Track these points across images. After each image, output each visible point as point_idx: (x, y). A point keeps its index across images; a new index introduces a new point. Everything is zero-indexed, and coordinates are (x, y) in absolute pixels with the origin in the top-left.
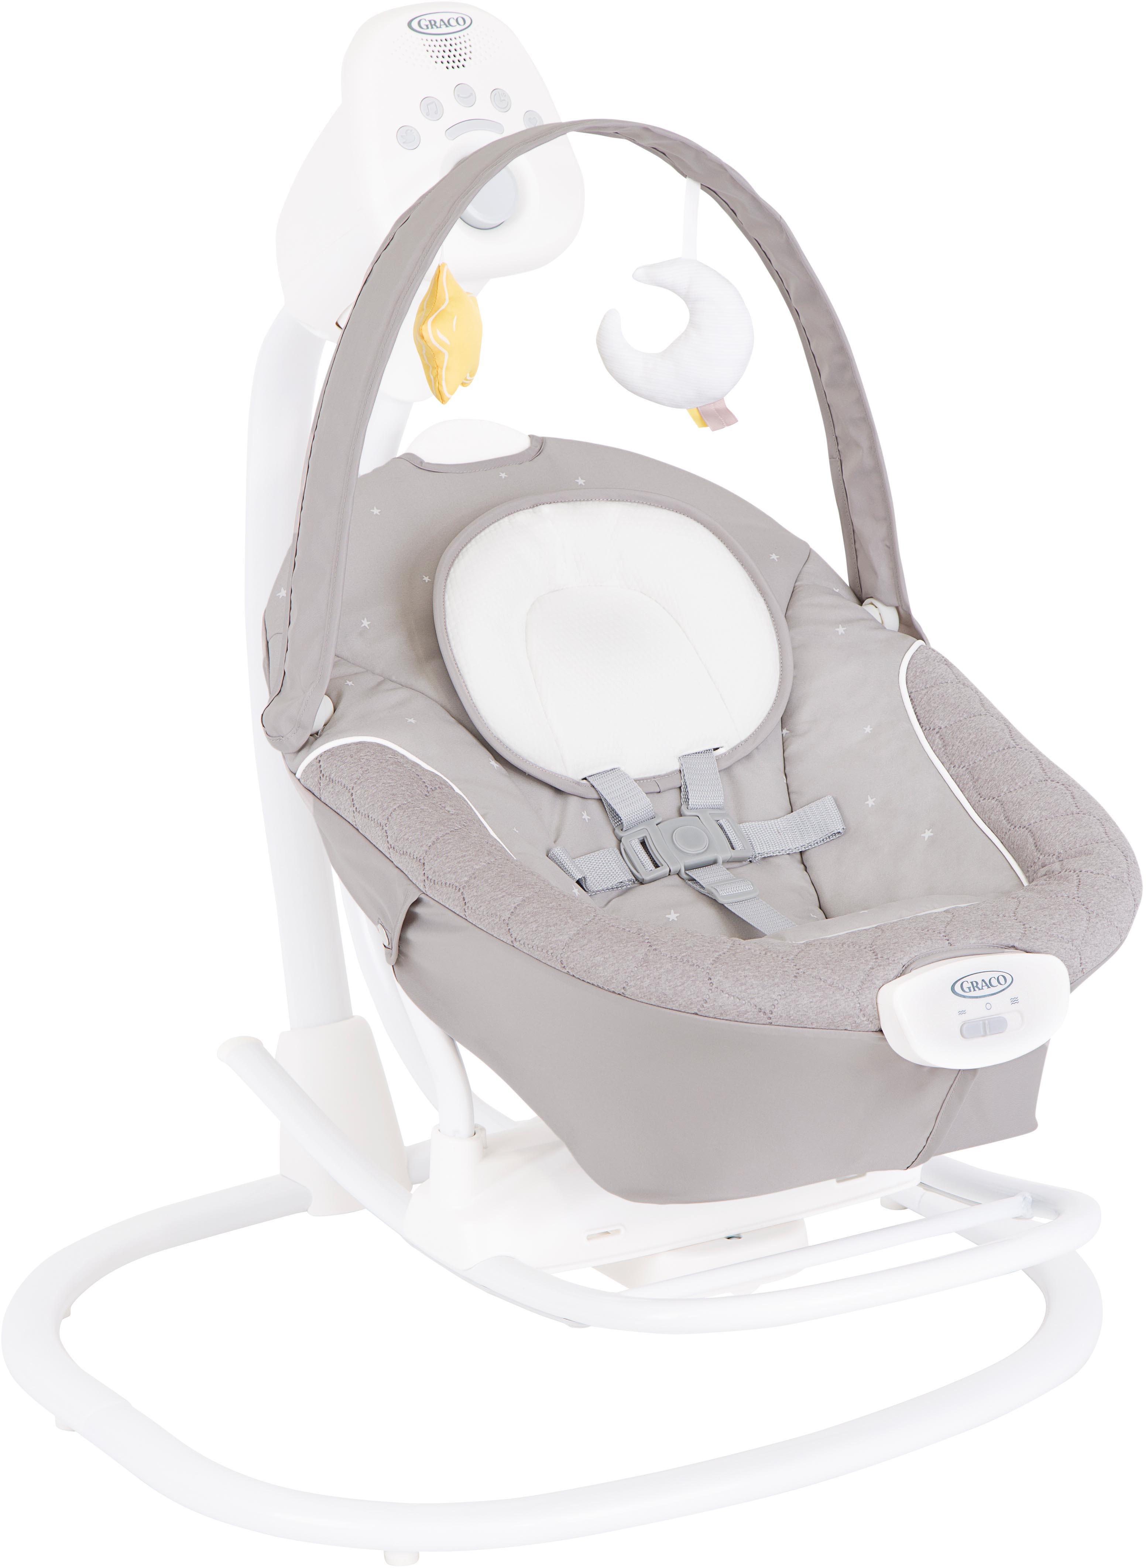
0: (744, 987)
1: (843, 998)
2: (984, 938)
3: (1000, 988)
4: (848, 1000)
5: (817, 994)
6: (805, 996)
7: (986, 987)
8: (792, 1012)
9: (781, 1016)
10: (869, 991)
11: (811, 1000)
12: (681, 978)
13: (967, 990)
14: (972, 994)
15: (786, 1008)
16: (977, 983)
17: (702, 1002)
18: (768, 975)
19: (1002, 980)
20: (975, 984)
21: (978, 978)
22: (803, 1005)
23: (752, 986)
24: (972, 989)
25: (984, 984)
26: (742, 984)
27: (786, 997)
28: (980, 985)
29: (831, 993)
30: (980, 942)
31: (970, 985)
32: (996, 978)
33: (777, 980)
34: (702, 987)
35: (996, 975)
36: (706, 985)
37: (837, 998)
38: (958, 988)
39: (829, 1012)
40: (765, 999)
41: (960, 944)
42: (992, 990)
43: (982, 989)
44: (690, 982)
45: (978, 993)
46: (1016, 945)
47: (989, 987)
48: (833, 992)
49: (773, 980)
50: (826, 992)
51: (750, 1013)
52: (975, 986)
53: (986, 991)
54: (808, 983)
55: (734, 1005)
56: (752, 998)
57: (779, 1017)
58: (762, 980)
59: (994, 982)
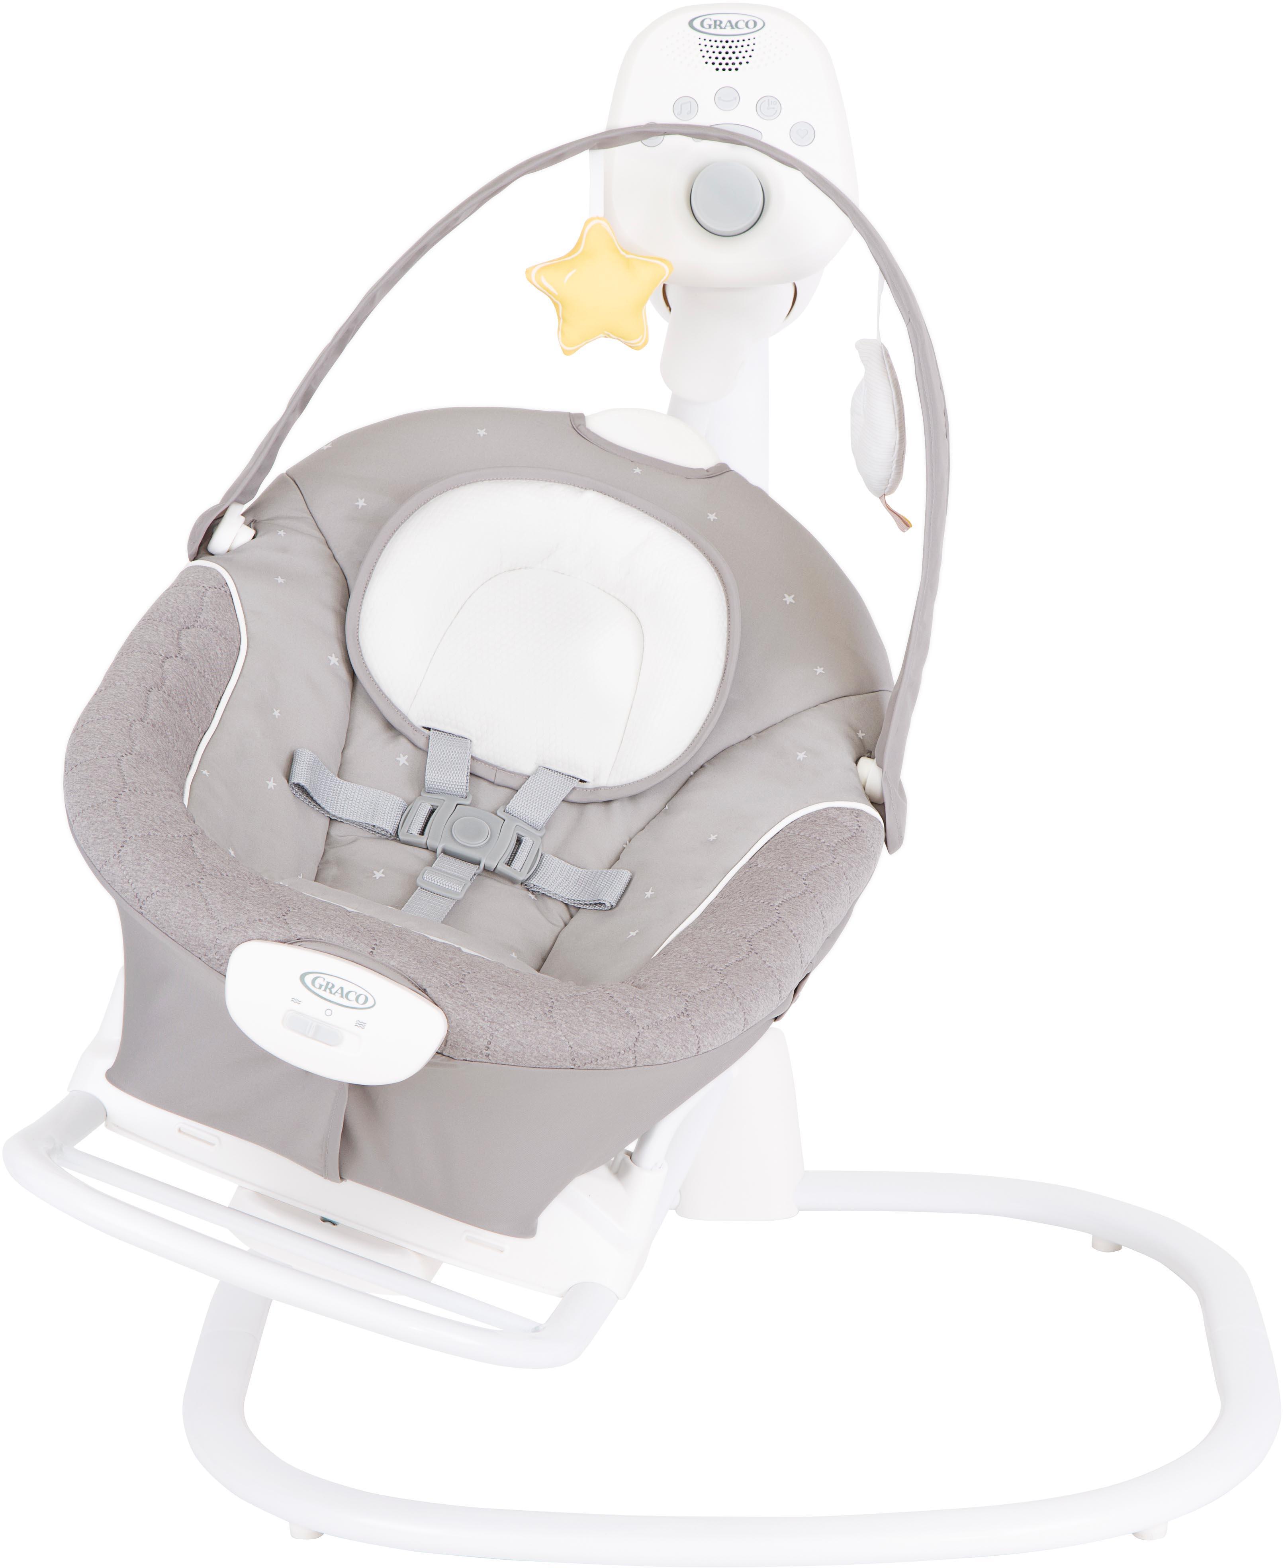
0: (138, 868)
1: (208, 926)
2: (405, 967)
3: (355, 1004)
4: (211, 930)
5: (188, 909)
6: (178, 905)
7: (340, 995)
8: (159, 912)
9: (150, 911)
10: (235, 935)
11: (179, 911)
12: (105, 832)
13: (317, 985)
14: (321, 992)
15: (156, 906)
16: (333, 986)
17: (103, 863)
18: (165, 870)
19: (362, 999)
20: (330, 986)
21: (338, 983)
22: (170, 912)
23: (144, 870)
24: (323, 988)
25: (339, 991)
26: (139, 864)
27: (163, 896)
28: (334, 990)
29: (201, 916)
30: (399, 968)
31: (324, 984)
32: (357, 995)
33: (168, 878)
34: (111, 849)
35: (360, 991)
36: (115, 849)
37: (203, 923)
38: (308, 979)
39: (187, 931)
40: (146, 888)
41: (379, 958)
42: (344, 1001)
43: (334, 994)
44: (107, 840)
45: (326, 995)
46: (428, 990)
47: (342, 996)
48: (203, 917)
49: (165, 876)
50: (198, 912)
51: (129, 894)
52: (329, 987)
53: (337, 998)
54: (190, 897)
55: (122, 879)
56: (137, 881)
57: (148, 910)
58: (157, 870)
59: (352, 996)
